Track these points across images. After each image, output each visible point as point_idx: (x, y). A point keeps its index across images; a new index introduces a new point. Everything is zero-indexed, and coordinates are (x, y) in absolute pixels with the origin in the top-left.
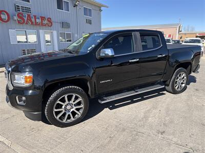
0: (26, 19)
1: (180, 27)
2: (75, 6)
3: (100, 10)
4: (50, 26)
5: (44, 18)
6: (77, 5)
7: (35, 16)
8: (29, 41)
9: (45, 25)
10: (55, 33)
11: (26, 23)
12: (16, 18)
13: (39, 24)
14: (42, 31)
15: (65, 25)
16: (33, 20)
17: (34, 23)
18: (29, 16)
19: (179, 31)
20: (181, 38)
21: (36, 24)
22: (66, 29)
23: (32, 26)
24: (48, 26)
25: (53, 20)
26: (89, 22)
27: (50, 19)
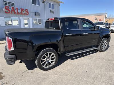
0: (11, 10)
1: (106, 15)
2: (43, 2)
3: (59, 5)
4: (27, 15)
5: (23, 9)
6: (45, 2)
7: (17, 8)
8: (13, 24)
9: (24, 14)
10: (31, 19)
11: (11, 13)
12: (4, 9)
13: (20, 14)
14: (22, 18)
15: (37, 14)
16: (16, 11)
17: (17, 13)
18: (13, 8)
19: (106, 17)
20: (107, 21)
21: (18, 13)
22: (38, 17)
23: (15, 15)
24: (26, 14)
25: (29, 11)
26: (52, 12)
27: (27, 10)
